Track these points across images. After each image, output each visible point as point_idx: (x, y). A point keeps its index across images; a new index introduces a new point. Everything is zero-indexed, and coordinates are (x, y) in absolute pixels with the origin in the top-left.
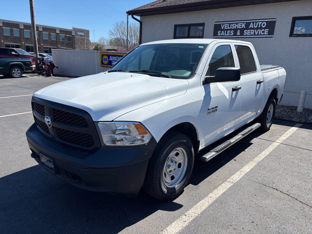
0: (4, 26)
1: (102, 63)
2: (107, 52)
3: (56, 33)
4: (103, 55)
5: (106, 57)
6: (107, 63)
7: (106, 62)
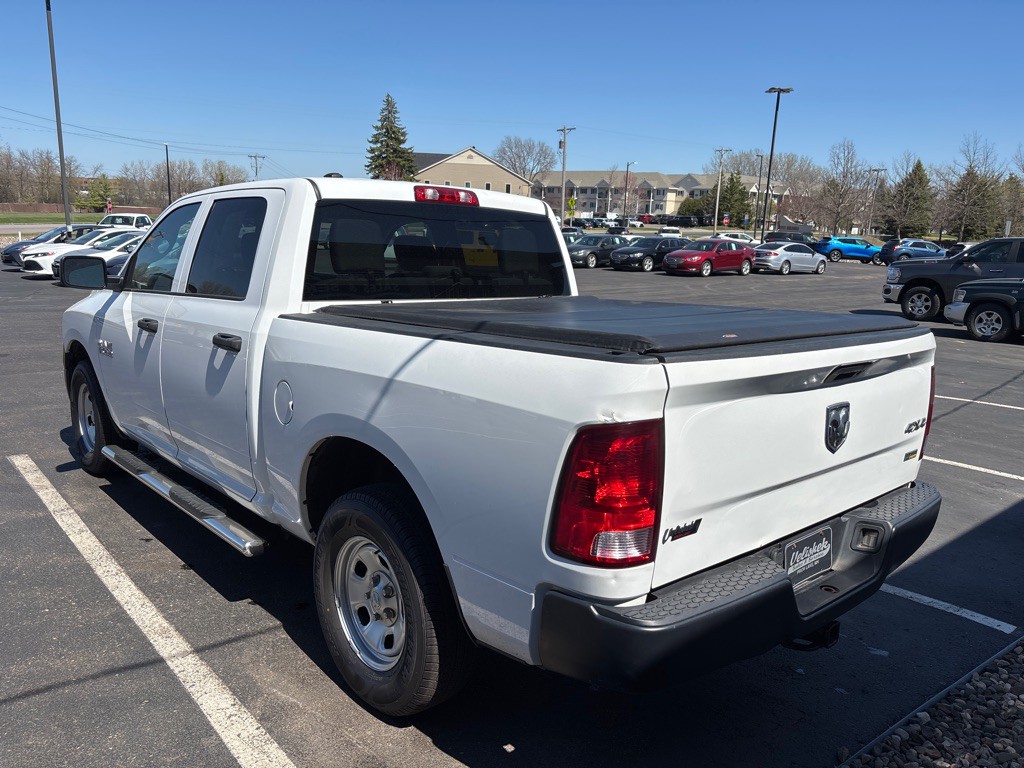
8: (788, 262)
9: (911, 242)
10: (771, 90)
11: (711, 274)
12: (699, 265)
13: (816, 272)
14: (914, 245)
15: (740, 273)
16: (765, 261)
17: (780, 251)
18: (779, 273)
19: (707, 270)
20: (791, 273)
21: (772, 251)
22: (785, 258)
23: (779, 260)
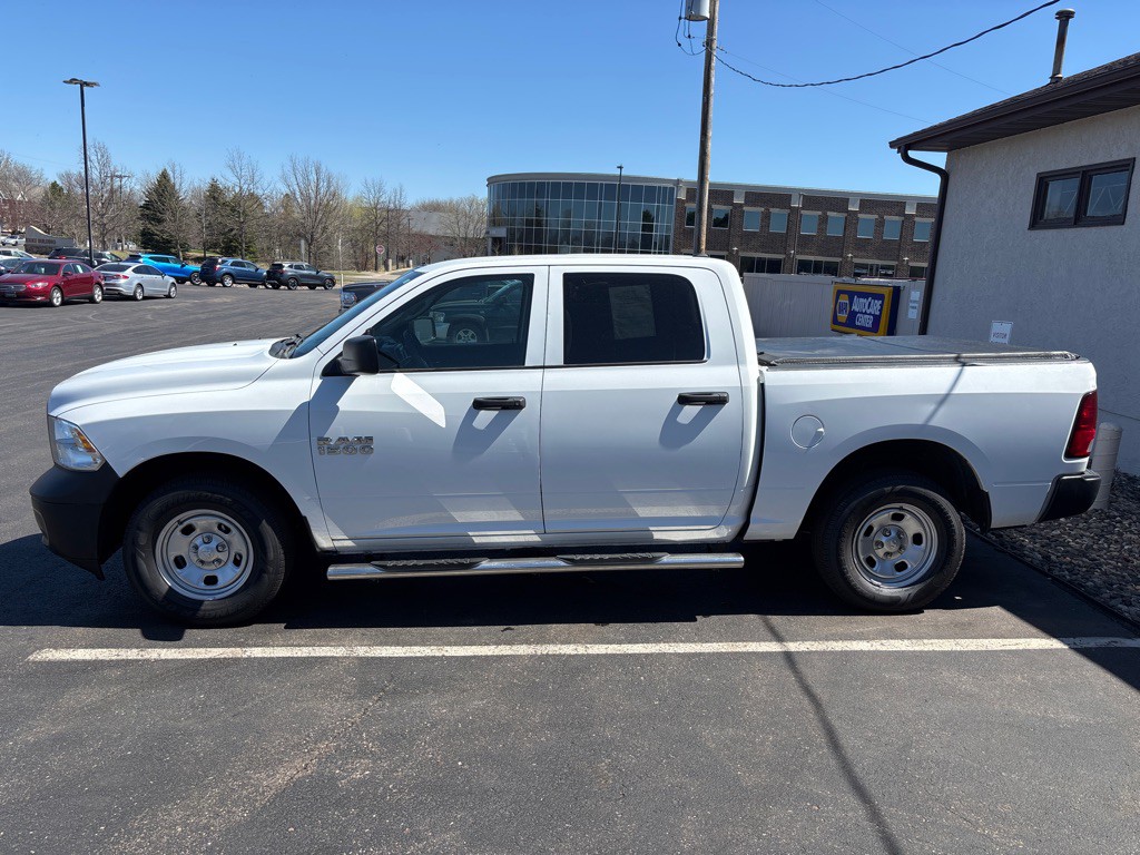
0: (747, 203)
1: (835, 321)
2: (853, 281)
3: (905, 215)
4: (839, 293)
5: (844, 299)
6: (844, 321)
7: (843, 317)
8: (140, 285)
9: (231, 261)
10: (73, 81)
11: (64, 303)
12: (46, 292)
13: (168, 297)
14: (234, 264)
15: (92, 301)
16: (114, 285)
17: (128, 272)
18: (133, 298)
19: (57, 298)
20: (145, 298)
21: (121, 274)
22: (136, 282)
23: (130, 283)
